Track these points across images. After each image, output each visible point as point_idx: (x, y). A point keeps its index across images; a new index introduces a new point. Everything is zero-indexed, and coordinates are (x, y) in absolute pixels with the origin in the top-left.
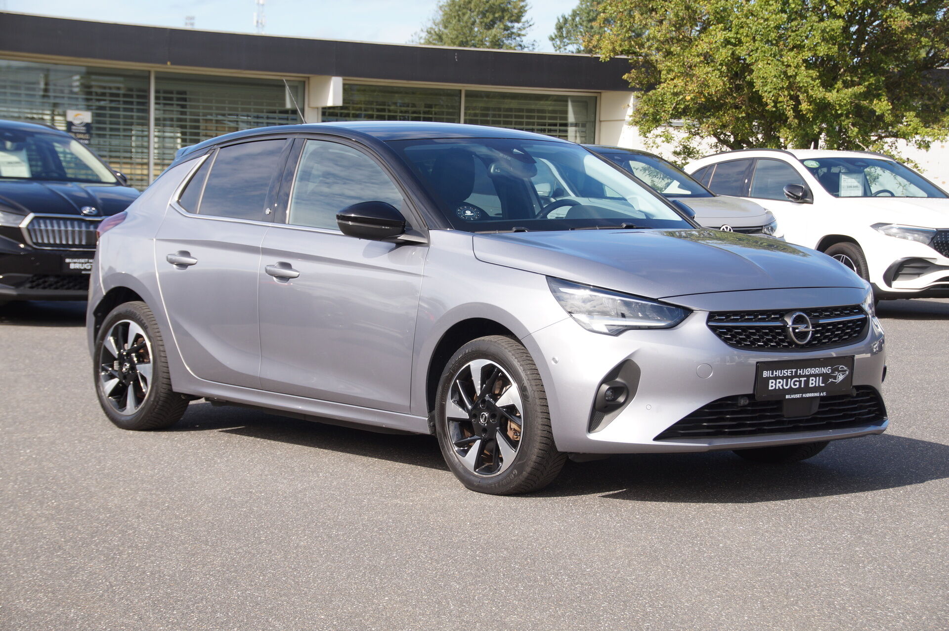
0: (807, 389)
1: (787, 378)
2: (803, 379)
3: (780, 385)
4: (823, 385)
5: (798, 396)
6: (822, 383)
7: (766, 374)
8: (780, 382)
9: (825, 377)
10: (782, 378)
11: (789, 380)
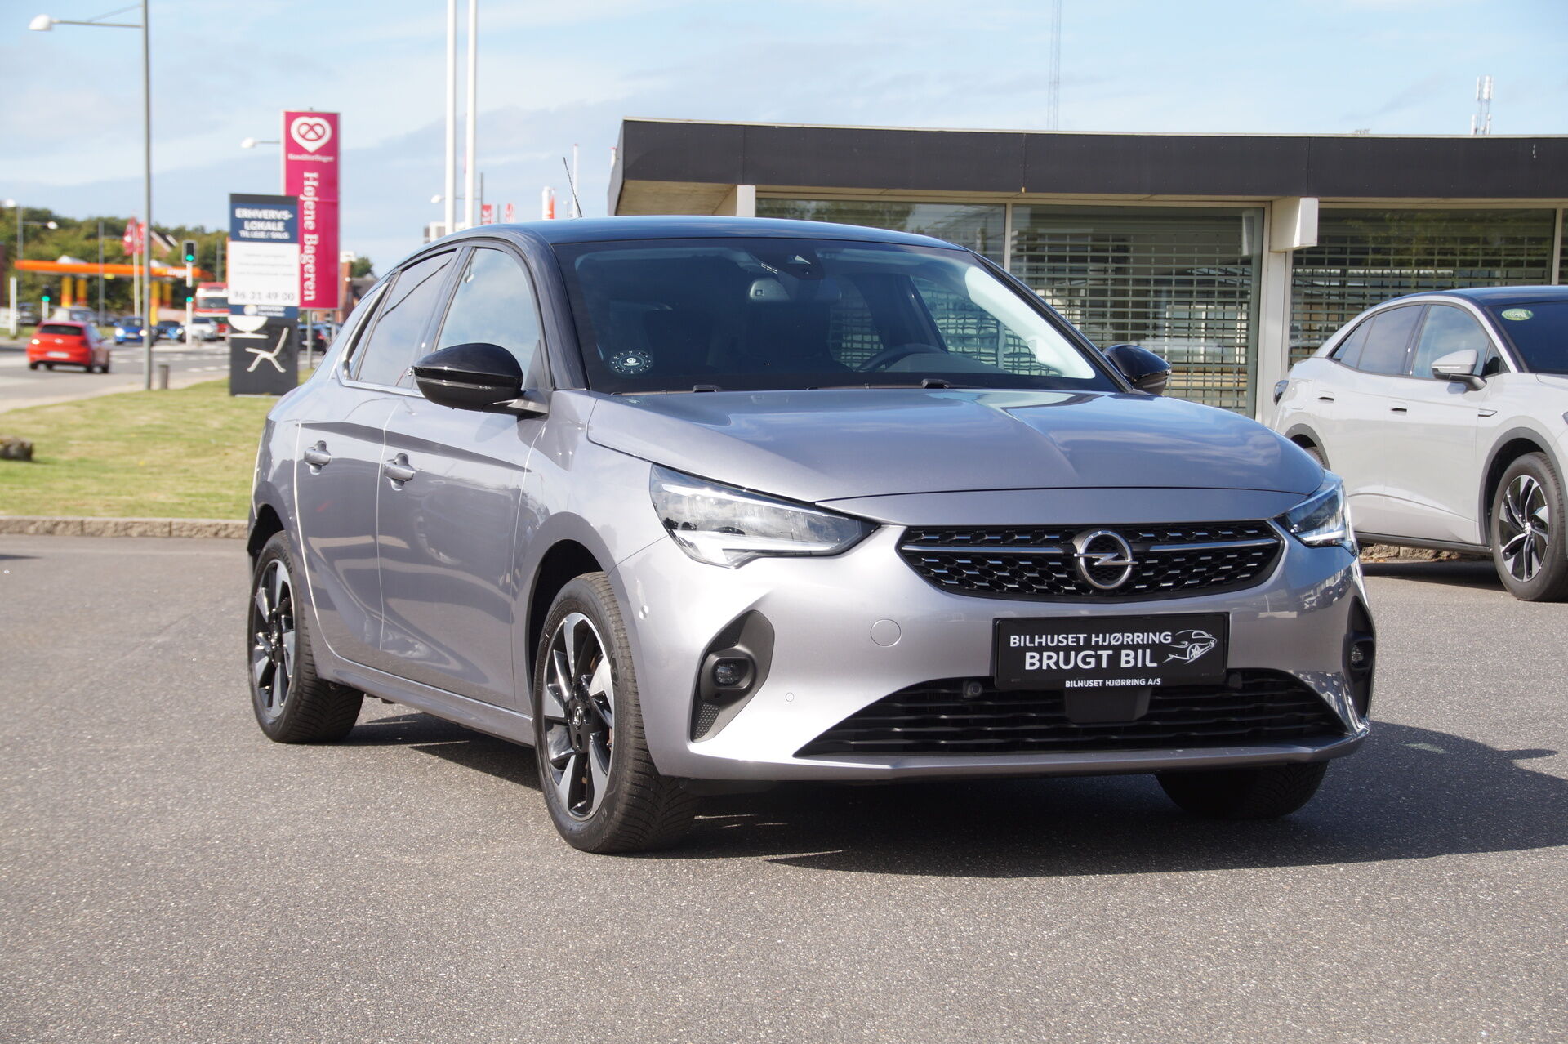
0: (1115, 670)
1: (1067, 649)
2: (1105, 653)
3: (1051, 663)
4: (1155, 665)
5: (1095, 683)
6: (1151, 662)
7: (1015, 641)
8: (1050, 658)
9: (1159, 651)
10: (1057, 649)
11: (1073, 654)
